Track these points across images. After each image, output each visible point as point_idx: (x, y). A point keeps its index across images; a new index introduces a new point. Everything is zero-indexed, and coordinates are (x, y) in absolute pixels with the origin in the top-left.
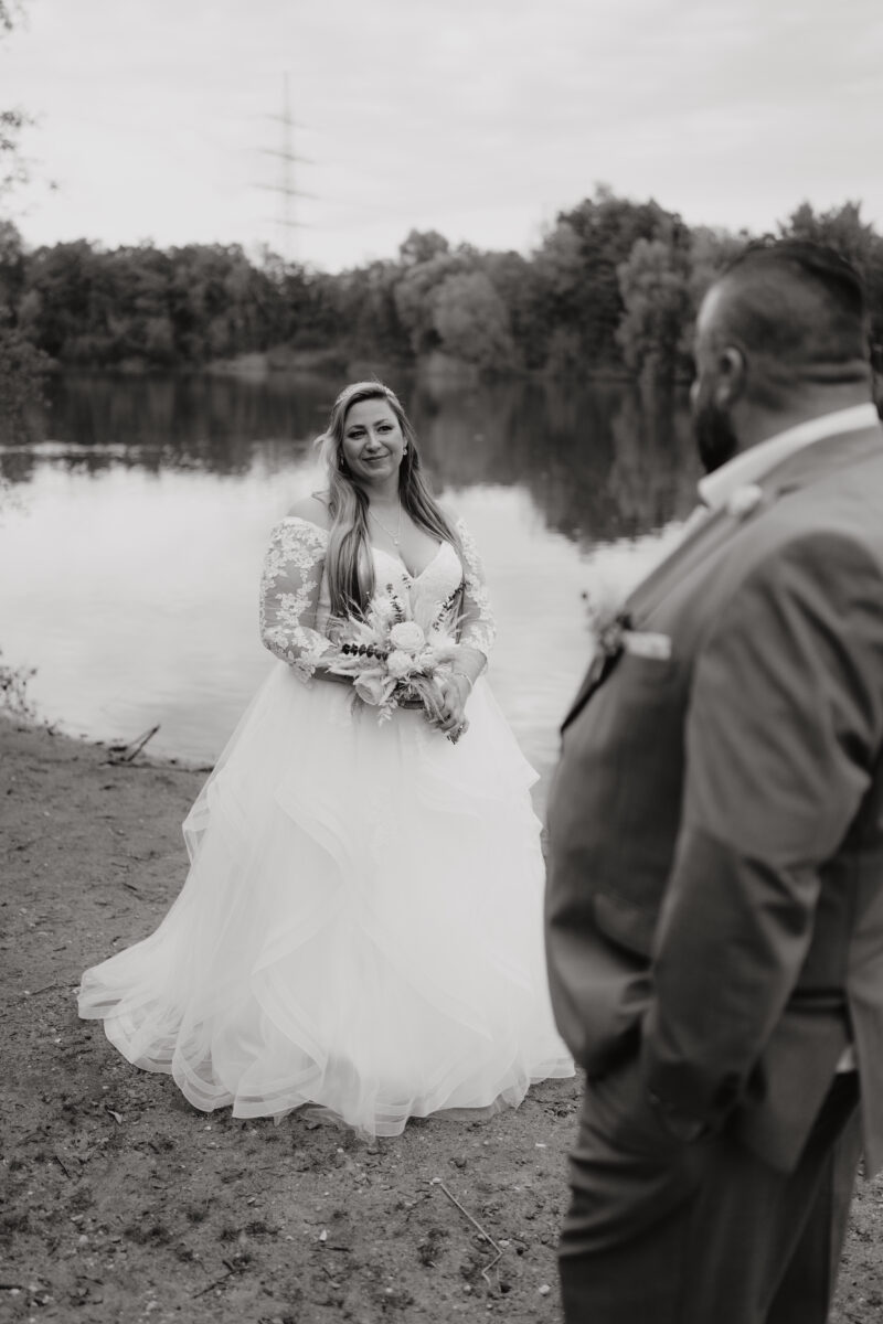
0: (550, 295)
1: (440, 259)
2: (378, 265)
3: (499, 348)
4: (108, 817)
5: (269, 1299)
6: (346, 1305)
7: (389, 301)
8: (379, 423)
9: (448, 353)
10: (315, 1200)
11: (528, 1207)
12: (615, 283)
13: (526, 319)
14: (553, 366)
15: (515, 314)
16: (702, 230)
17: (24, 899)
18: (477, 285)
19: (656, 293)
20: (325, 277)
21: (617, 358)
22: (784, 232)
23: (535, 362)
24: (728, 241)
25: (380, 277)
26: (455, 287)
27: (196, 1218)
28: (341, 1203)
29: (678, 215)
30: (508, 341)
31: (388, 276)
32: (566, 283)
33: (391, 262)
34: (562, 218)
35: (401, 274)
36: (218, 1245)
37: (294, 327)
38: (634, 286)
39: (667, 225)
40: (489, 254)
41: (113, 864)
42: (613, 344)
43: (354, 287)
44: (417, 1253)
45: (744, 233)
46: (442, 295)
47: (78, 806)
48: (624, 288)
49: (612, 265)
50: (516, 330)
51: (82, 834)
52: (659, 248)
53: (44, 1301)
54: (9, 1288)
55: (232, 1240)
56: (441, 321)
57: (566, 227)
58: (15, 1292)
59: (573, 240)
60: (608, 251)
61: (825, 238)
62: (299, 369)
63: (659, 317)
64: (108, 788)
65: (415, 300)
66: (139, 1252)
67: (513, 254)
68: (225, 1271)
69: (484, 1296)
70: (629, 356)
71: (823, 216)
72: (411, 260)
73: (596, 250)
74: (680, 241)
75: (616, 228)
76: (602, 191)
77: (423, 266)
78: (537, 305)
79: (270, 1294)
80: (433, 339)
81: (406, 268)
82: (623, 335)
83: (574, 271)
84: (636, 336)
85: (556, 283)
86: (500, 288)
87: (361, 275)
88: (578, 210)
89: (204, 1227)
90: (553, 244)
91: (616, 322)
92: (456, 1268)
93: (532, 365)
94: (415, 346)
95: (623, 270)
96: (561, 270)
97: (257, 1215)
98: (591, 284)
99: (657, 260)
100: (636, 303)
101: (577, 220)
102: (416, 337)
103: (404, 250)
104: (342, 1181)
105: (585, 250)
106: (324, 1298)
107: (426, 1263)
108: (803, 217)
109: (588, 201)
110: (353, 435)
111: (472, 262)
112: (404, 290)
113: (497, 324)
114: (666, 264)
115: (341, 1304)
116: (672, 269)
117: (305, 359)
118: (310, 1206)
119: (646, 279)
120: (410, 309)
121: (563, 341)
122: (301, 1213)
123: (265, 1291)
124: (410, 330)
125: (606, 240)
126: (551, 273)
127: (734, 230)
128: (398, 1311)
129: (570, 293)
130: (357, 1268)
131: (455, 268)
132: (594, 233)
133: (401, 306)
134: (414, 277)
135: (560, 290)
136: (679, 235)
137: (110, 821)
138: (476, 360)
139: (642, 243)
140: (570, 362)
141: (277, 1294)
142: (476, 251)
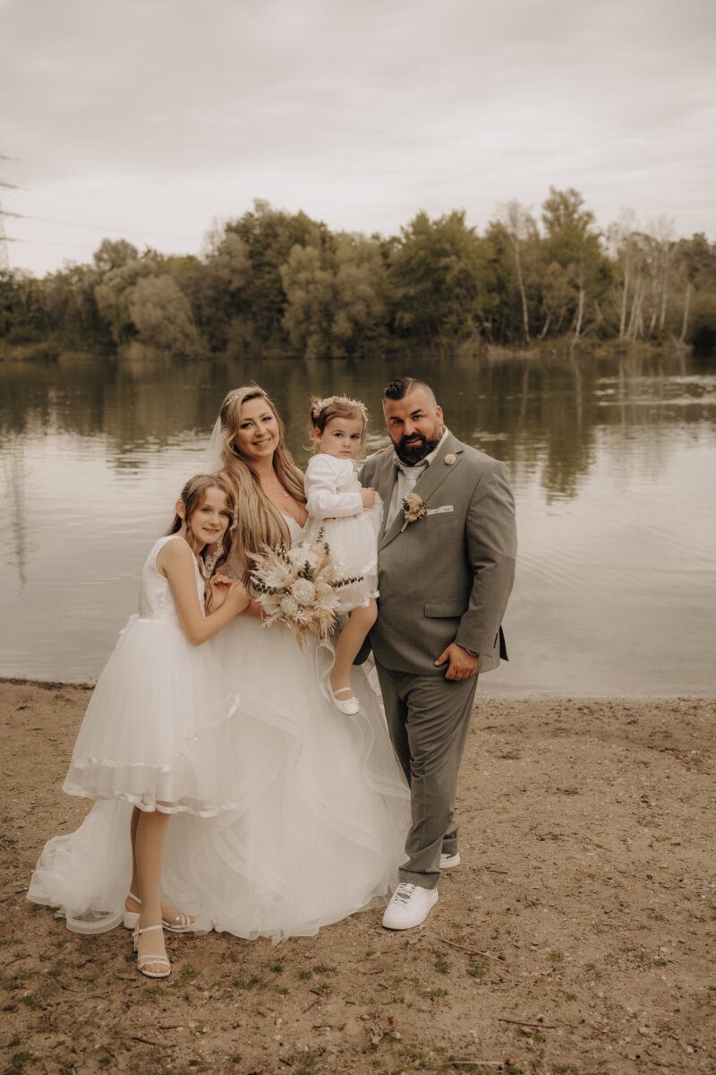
0: (226, 292)
1: (130, 263)
2: (78, 271)
3: (187, 336)
4: (36, 729)
5: (353, 1006)
6: (406, 1001)
7: (90, 299)
8: (262, 415)
9: (143, 342)
10: (348, 949)
11: (490, 933)
12: (278, 280)
13: (208, 312)
14: (232, 348)
15: (197, 307)
16: (343, 235)
17: (10, 793)
18: (164, 286)
19: (311, 287)
20: (33, 282)
21: (285, 340)
22: (407, 236)
23: (218, 345)
24: (364, 244)
25: (80, 280)
26: (146, 287)
27: (278, 970)
28: (367, 948)
29: (322, 225)
30: (193, 330)
31: (87, 281)
32: (237, 283)
33: (88, 266)
34: (229, 229)
35: (99, 278)
36: (301, 983)
37: (8, 325)
38: (293, 283)
39: (316, 233)
40: (171, 259)
41: (63, 762)
42: (280, 329)
43: (58, 290)
44: (434, 968)
45: (376, 237)
46: (135, 294)
47: (8, 724)
48: (286, 284)
49: (275, 267)
50: (200, 321)
51: (22, 743)
52: (312, 251)
53: (205, 1031)
54: (176, 1027)
55: (309, 978)
56: (136, 316)
57: (234, 236)
58: (180, 1029)
59: (240, 247)
60: (270, 255)
61: (439, 241)
62: (16, 360)
63: (315, 307)
64: (22, 708)
65: (112, 298)
66: (250, 994)
67: (191, 259)
68: (315, 996)
69: (490, 984)
70: (294, 337)
71: (435, 223)
72: (106, 266)
73: (261, 254)
74: (327, 245)
75: (275, 236)
76: (260, 206)
77: (116, 271)
78: (215, 300)
79: (353, 1003)
80: (130, 330)
81: (103, 273)
82: (288, 322)
83: (243, 272)
84: (299, 323)
85: (230, 282)
86: (183, 287)
87: (61, 279)
88: (242, 222)
89: (286, 974)
90: (225, 250)
91: (281, 312)
92: (464, 972)
93: (215, 349)
94: (115, 337)
95: (283, 269)
96: (233, 271)
97: (315, 962)
98: (258, 282)
99: (310, 261)
100: (297, 296)
101: (241, 230)
102: (115, 329)
103: (98, 258)
104: (359, 935)
105: (251, 255)
106: (389, 999)
107: (444, 972)
108: (421, 223)
109: (251, 215)
110: (245, 426)
111: (158, 266)
112: (102, 291)
113: (183, 316)
114: (318, 264)
115: (402, 1001)
116: (323, 269)
117: (19, 352)
118: (348, 953)
119: (303, 276)
120: (109, 306)
121: (240, 328)
122: (343, 958)
123: (348, 1003)
124: (110, 323)
125: (268, 246)
126: (225, 273)
127: (368, 235)
128: (441, 999)
129: (240, 290)
130: (400, 981)
131: (145, 272)
132: (257, 240)
133: (101, 305)
134: (111, 280)
135: (233, 287)
136: (326, 241)
137: (39, 731)
138: (168, 347)
139: (297, 248)
140: (246, 345)
141: (357, 1002)
142: (162, 256)
